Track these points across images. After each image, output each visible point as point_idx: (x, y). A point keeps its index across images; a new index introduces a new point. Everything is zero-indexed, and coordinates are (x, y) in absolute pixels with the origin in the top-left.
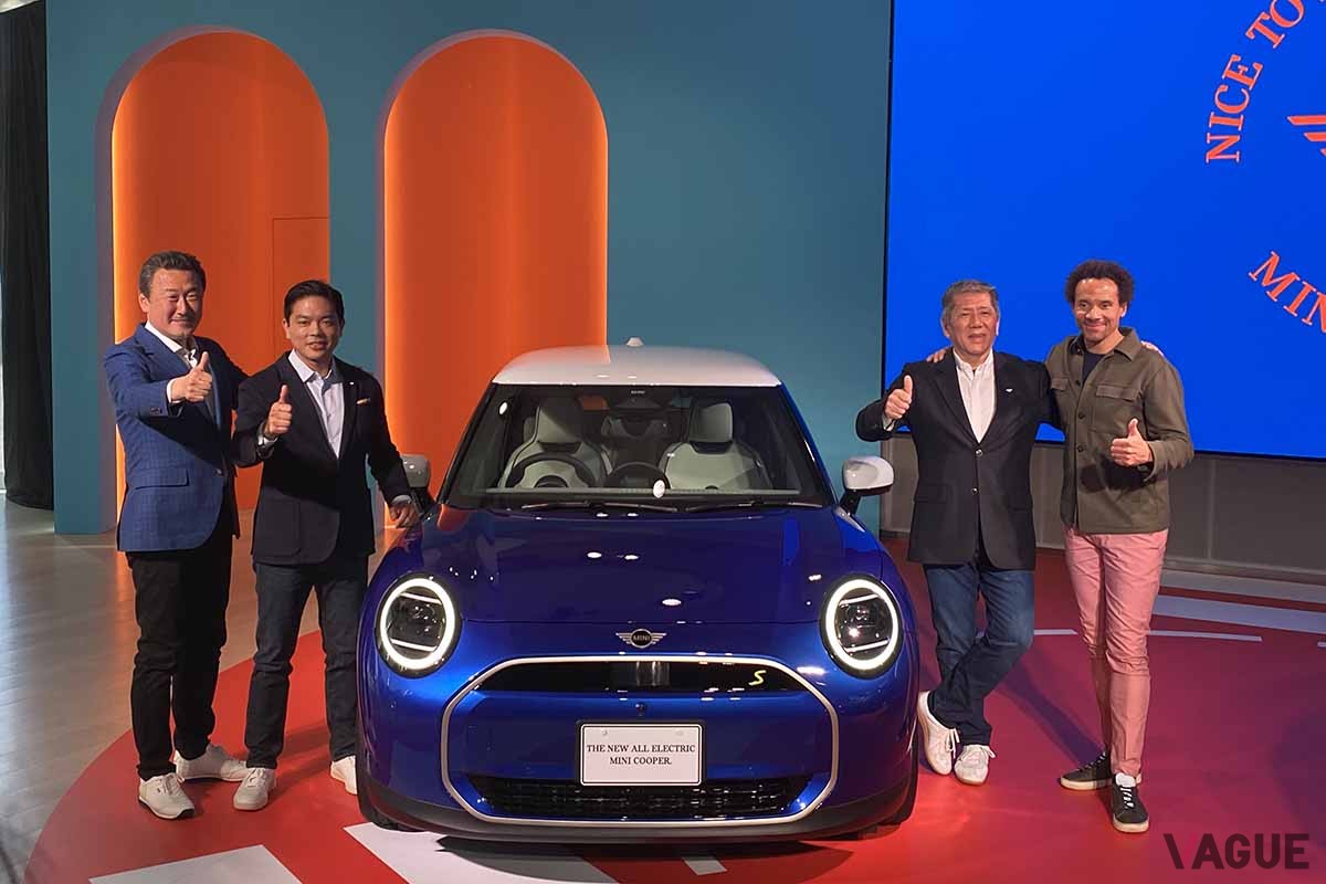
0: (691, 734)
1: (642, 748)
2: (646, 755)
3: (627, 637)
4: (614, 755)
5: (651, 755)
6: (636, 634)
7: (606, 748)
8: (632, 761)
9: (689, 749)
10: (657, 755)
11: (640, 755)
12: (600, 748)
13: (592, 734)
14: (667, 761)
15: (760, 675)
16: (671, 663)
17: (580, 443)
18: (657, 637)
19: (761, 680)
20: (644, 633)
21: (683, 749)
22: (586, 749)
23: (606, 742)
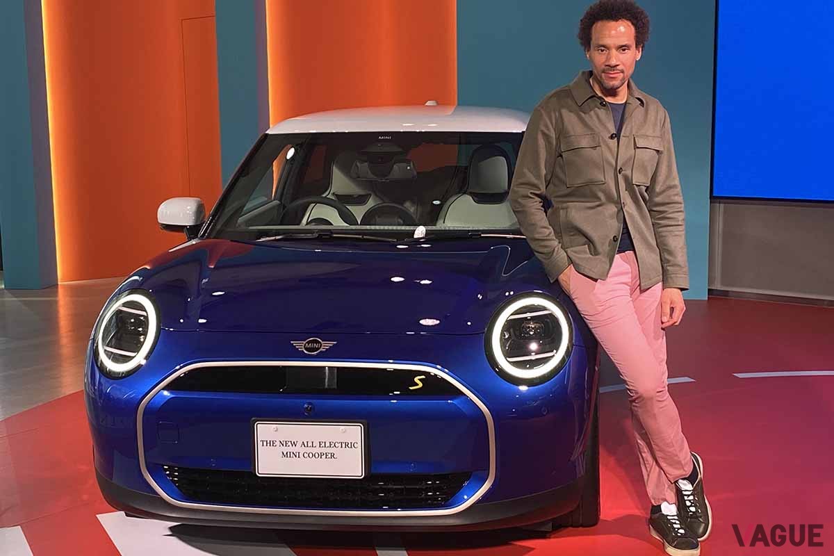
0: (354, 433)
1: (310, 444)
2: (314, 451)
3: (300, 345)
4: (285, 450)
5: (318, 450)
6: (308, 343)
7: (278, 443)
8: (301, 455)
9: (353, 445)
10: (324, 450)
11: (309, 450)
12: (272, 443)
13: (265, 431)
14: (333, 456)
15: (420, 380)
16: (338, 368)
17: (371, 195)
18: (326, 345)
19: (421, 385)
20: (317, 342)
21: (347, 445)
22: (260, 444)
23: (278, 438)
